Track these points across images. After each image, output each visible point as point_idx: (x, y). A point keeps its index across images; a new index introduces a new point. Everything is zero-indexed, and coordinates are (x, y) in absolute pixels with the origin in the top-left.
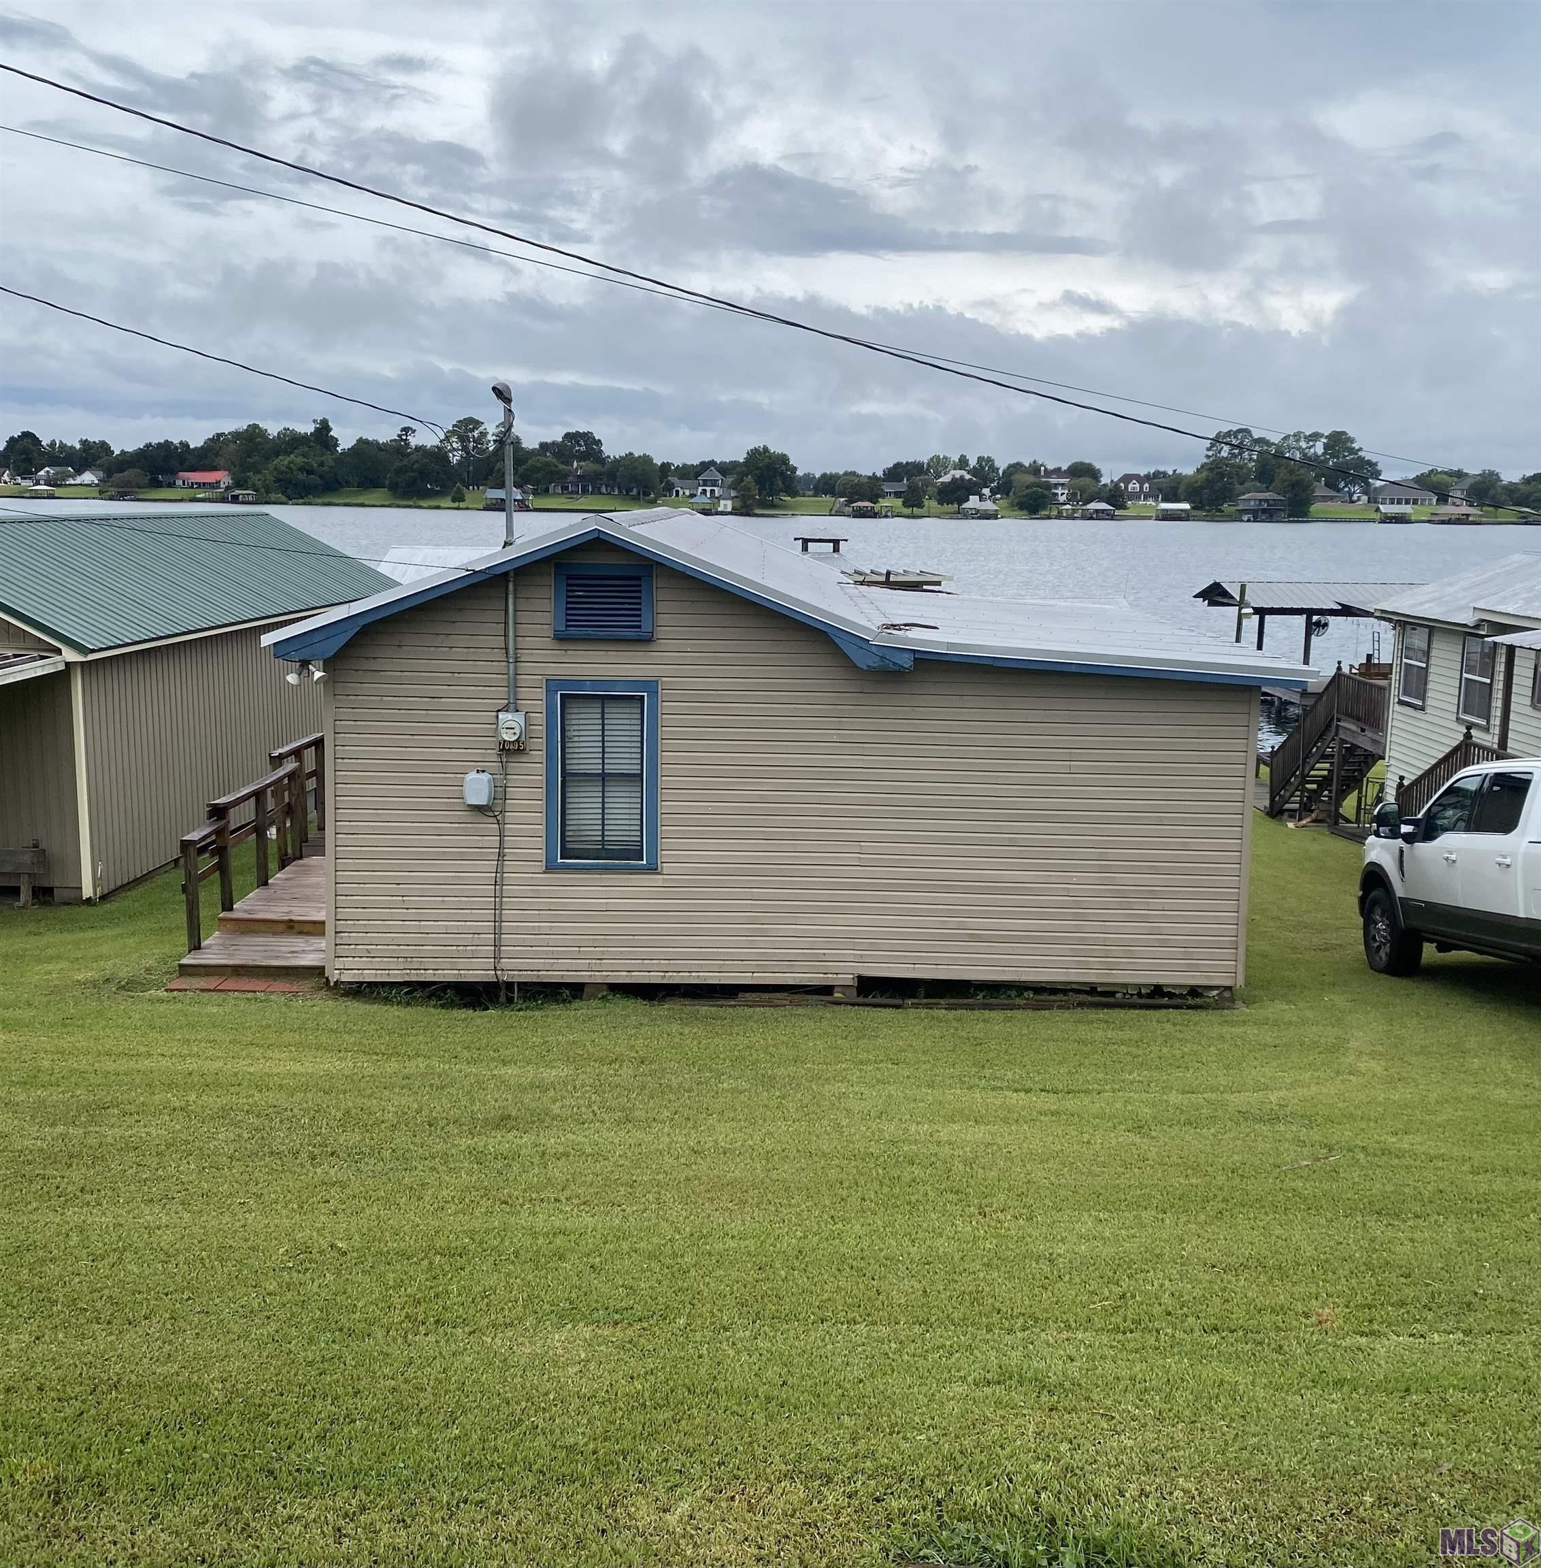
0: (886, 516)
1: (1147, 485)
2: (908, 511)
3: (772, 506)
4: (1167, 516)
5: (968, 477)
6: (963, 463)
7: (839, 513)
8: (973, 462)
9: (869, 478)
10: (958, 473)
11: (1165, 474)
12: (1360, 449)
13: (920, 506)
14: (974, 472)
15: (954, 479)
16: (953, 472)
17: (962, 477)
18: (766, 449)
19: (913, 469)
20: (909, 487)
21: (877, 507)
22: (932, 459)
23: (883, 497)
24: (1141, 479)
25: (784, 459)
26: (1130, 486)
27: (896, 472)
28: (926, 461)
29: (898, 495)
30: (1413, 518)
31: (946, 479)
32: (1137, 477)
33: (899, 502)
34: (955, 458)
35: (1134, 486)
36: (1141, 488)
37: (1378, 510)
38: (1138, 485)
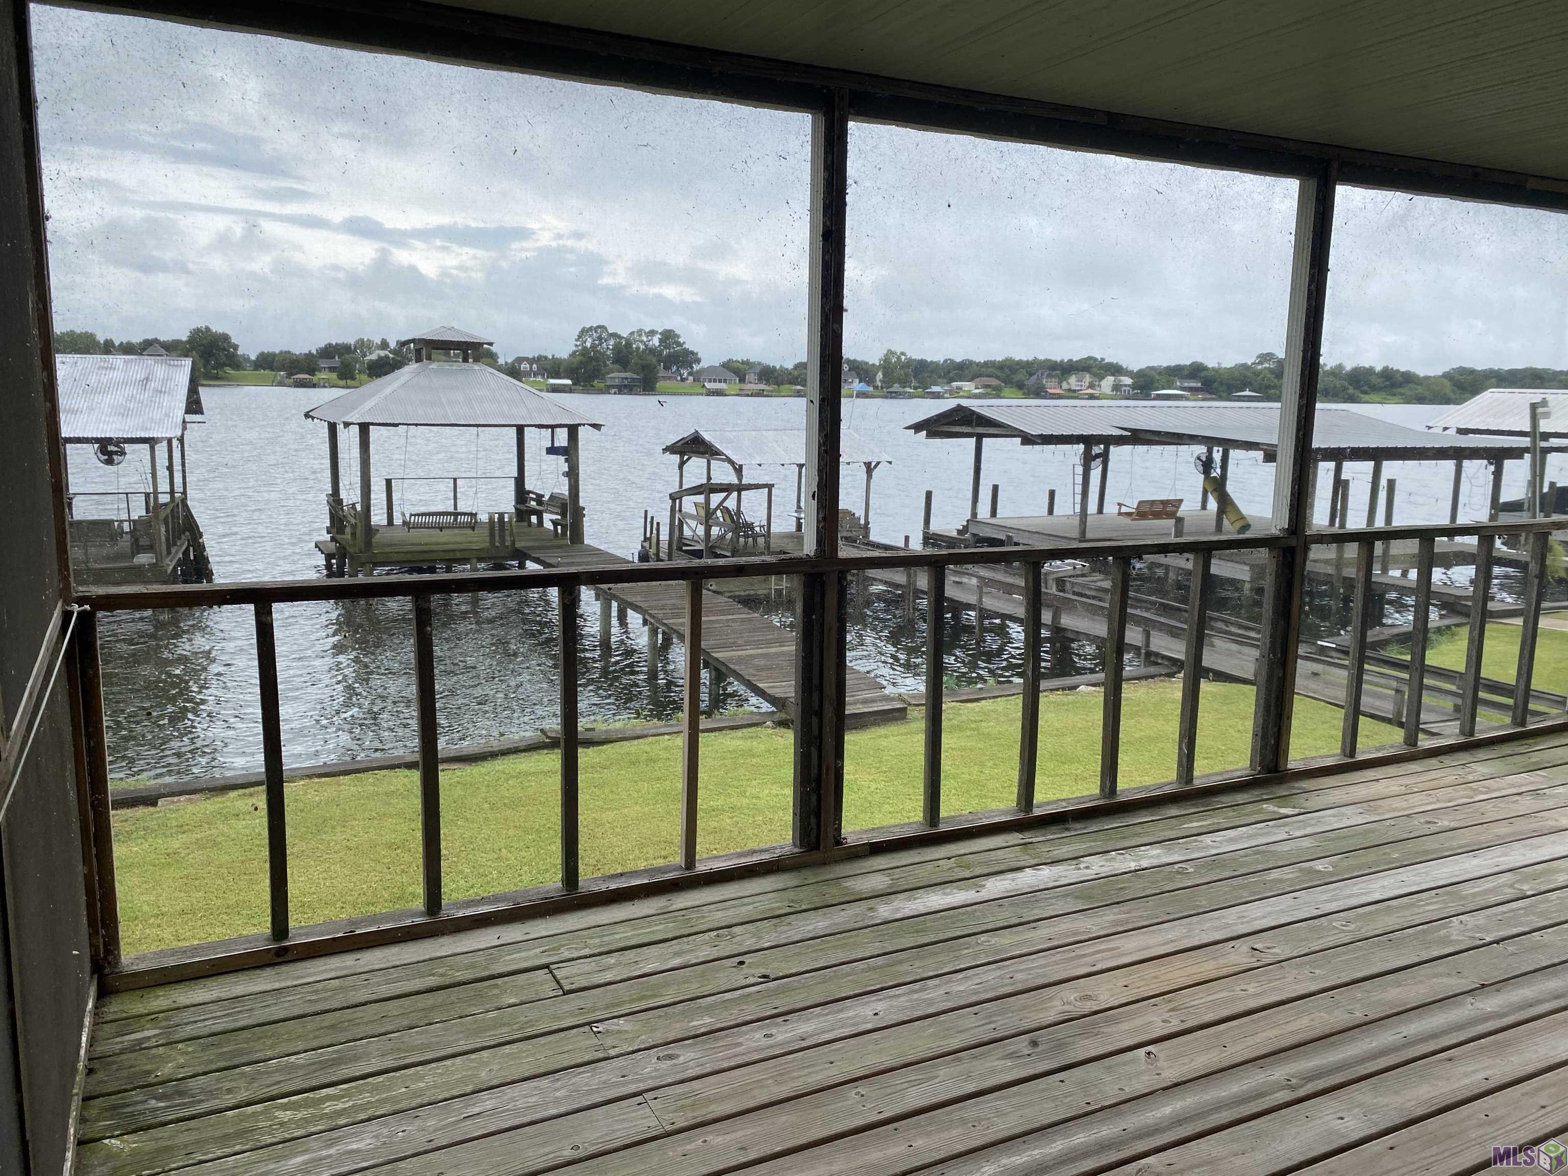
0: (324, 387)
1: (535, 366)
2: (343, 383)
3: (217, 378)
4: (555, 389)
5: (391, 356)
6: (384, 345)
7: (281, 384)
8: (393, 345)
9: (306, 354)
10: (383, 353)
11: (546, 358)
12: (684, 343)
13: (353, 378)
14: (393, 352)
15: (380, 358)
16: (378, 352)
17: (387, 357)
18: (207, 329)
19: (342, 350)
20: (342, 363)
21: (315, 379)
22: (357, 342)
23: (320, 371)
24: (531, 361)
25: (226, 338)
26: (522, 366)
27: (328, 352)
28: (352, 343)
29: (332, 369)
30: (727, 393)
31: (374, 357)
32: (527, 359)
33: (334, 376)
34: (378, 341)
35: (525, 366)
36: (531, 368)
37: (704, 386)
38: (528, 366)
